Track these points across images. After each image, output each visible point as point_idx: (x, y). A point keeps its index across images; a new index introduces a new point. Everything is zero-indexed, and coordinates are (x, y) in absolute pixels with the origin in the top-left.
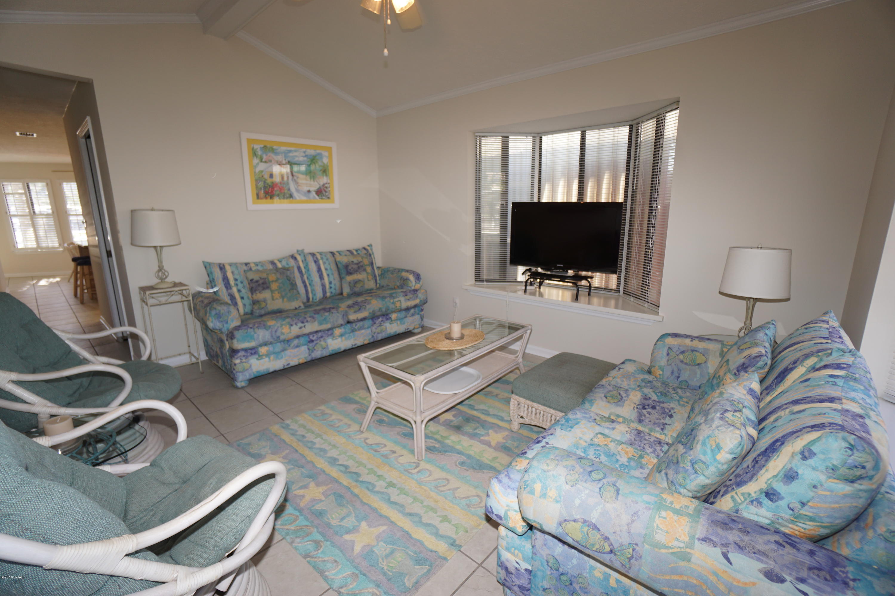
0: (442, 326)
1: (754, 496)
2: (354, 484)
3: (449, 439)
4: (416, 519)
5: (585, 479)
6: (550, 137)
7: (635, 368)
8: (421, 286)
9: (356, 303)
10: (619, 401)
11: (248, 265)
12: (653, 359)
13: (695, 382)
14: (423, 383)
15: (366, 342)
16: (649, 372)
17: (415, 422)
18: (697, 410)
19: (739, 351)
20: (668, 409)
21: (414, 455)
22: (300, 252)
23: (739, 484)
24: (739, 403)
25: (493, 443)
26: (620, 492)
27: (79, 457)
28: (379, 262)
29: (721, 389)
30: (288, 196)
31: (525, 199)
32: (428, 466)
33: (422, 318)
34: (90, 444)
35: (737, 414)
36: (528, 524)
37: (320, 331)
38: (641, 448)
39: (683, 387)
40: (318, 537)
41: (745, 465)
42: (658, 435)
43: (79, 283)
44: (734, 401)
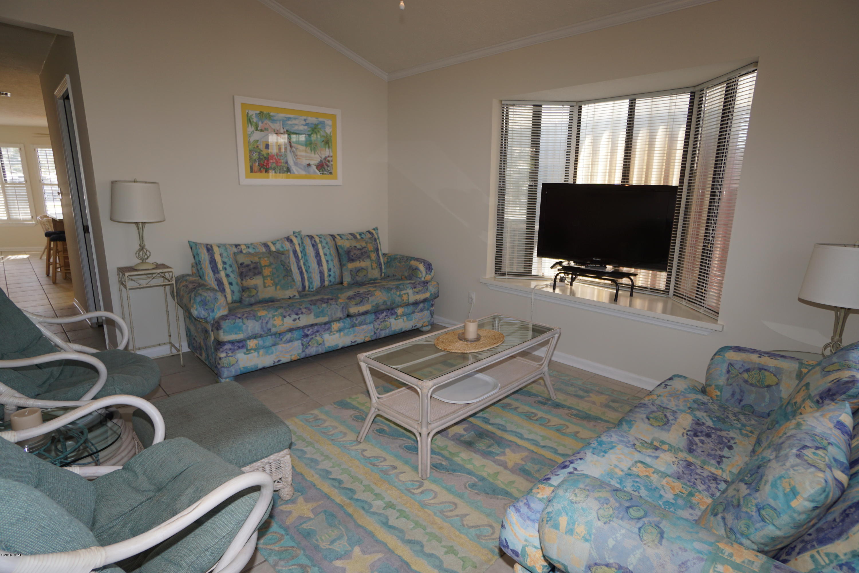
0: (456, 325)
1: (843, 559)
2: (348, 501)
3: (458, 456)
4: (418, 548)
5: (620, 516)
6: (591, 106)
7: (685, 386)
8: (432, 278)
9: (357, 295)
10: (665, 424)
11: (238, 247)
12: (709, 376)
13: (762, 407)
14: (432, 390)
15: (367, 339)
16: (704, 391)
17: (420, 434)
18: (765, 444)
19: (823, 373)
20: (726, 438)
21: (418, 473)
22: (296, 234)
23: (823, 541)
24: (822, 439)
25: (510, 464)
26: (665, 536)
27: (47, 454)
28: (385, 247)
29: (798, 419)
30: (285, 169)
31: (559, 180)
32: (433, 487)
33: (432, 314)
34: (59, 441)
35: (820, 452)
36: (550, 564)
37: (316, 324)
38: (692, 484)
39: (747, 413)
40: (304, 561)
41: (830, 518)
42: (713, 470)
43: (51, 260)
44: (816, 435)
